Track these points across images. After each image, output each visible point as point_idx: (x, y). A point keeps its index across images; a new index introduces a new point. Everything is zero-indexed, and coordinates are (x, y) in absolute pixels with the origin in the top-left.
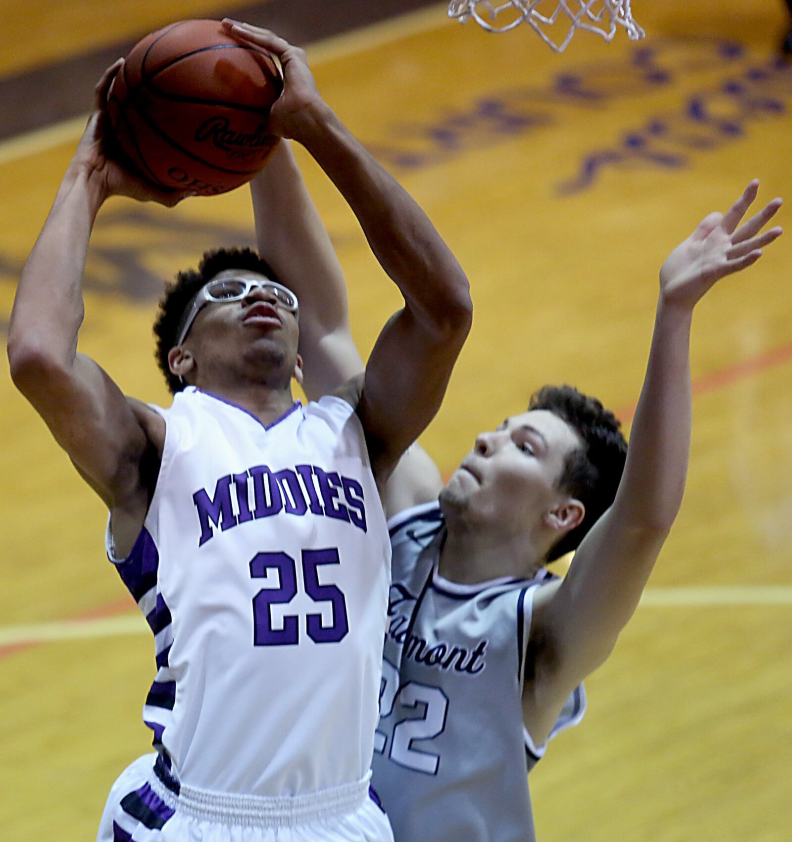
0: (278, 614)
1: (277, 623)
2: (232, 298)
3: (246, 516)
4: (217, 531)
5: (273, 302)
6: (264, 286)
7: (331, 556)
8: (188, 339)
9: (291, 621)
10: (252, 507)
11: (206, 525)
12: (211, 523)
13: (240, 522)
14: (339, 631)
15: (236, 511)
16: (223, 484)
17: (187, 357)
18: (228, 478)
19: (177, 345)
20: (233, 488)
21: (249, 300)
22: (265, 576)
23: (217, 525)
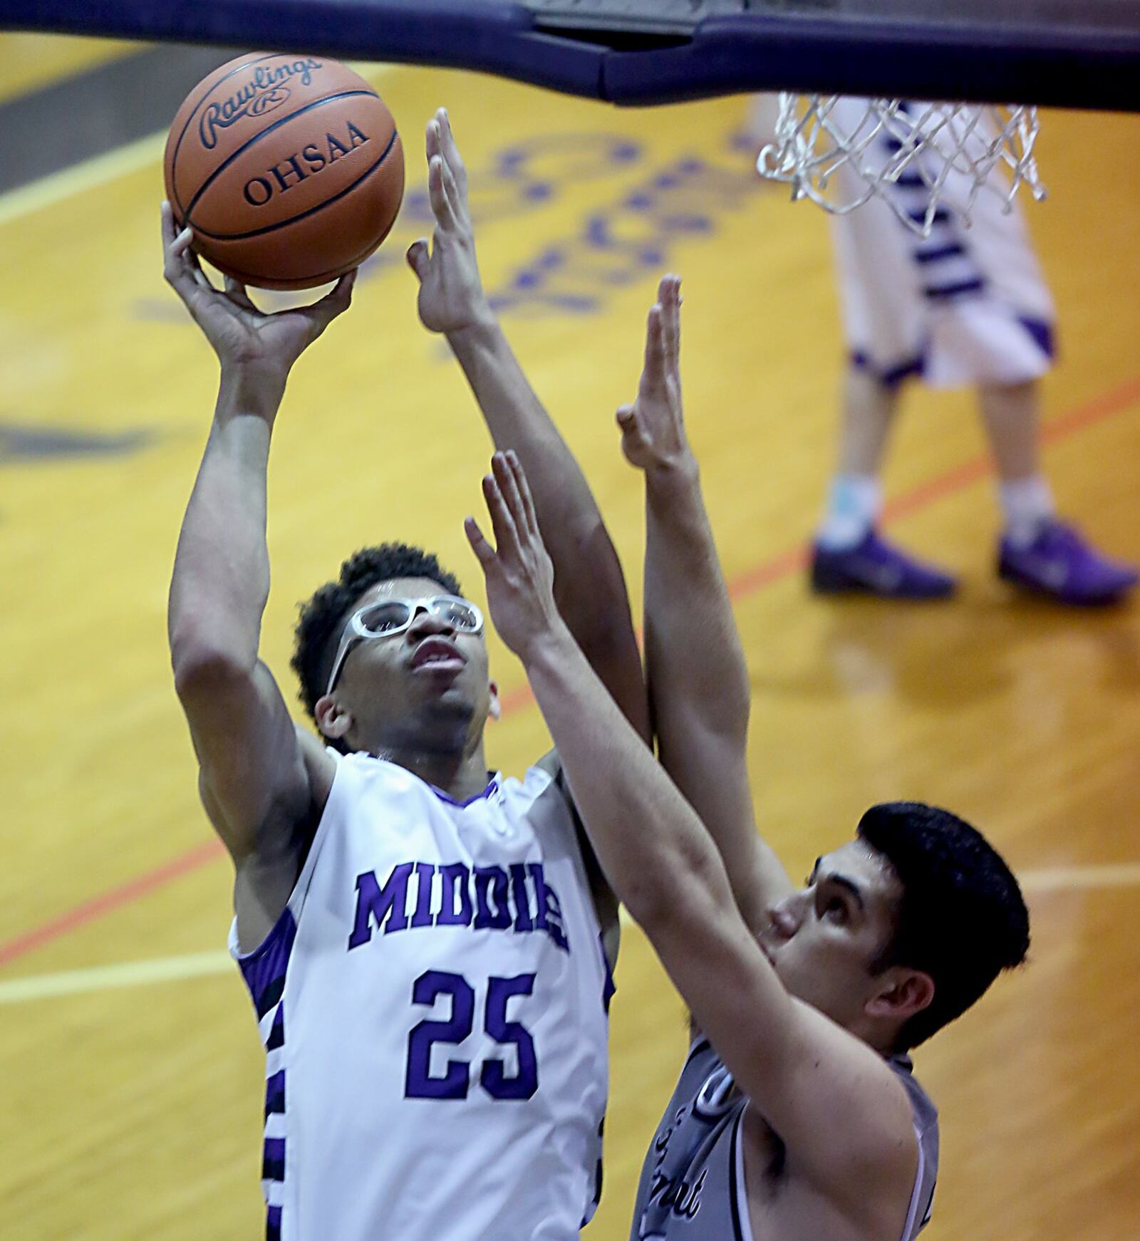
0: (440, 1057)
1: (438, 1069)
2: (395, 630)
3: (422, 918)
4: (377, 933)
5: (448, 632)
6: (435, 604)
7: (524, 984)
8: (339, 685)
9: (459, 1068)
10: (435, 907)
11: (365, 924)
12: (372, 921)
13: (413, 926)
14: (524, 1085)
15: (410, 909)
16: (402, 874)
17: (342, 713)
18: (409, 866)
19: (325, 694)
20: (414, 880)
21: (417, 635)
22: (431, 1002)
23: (379, 924)
